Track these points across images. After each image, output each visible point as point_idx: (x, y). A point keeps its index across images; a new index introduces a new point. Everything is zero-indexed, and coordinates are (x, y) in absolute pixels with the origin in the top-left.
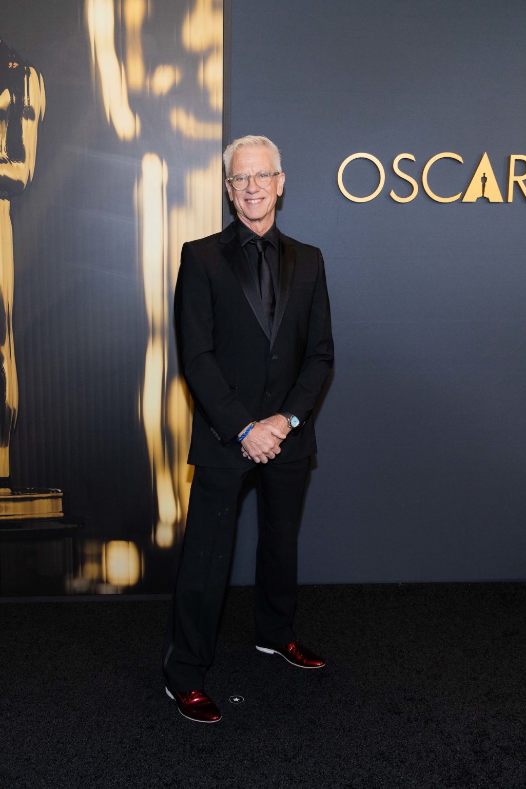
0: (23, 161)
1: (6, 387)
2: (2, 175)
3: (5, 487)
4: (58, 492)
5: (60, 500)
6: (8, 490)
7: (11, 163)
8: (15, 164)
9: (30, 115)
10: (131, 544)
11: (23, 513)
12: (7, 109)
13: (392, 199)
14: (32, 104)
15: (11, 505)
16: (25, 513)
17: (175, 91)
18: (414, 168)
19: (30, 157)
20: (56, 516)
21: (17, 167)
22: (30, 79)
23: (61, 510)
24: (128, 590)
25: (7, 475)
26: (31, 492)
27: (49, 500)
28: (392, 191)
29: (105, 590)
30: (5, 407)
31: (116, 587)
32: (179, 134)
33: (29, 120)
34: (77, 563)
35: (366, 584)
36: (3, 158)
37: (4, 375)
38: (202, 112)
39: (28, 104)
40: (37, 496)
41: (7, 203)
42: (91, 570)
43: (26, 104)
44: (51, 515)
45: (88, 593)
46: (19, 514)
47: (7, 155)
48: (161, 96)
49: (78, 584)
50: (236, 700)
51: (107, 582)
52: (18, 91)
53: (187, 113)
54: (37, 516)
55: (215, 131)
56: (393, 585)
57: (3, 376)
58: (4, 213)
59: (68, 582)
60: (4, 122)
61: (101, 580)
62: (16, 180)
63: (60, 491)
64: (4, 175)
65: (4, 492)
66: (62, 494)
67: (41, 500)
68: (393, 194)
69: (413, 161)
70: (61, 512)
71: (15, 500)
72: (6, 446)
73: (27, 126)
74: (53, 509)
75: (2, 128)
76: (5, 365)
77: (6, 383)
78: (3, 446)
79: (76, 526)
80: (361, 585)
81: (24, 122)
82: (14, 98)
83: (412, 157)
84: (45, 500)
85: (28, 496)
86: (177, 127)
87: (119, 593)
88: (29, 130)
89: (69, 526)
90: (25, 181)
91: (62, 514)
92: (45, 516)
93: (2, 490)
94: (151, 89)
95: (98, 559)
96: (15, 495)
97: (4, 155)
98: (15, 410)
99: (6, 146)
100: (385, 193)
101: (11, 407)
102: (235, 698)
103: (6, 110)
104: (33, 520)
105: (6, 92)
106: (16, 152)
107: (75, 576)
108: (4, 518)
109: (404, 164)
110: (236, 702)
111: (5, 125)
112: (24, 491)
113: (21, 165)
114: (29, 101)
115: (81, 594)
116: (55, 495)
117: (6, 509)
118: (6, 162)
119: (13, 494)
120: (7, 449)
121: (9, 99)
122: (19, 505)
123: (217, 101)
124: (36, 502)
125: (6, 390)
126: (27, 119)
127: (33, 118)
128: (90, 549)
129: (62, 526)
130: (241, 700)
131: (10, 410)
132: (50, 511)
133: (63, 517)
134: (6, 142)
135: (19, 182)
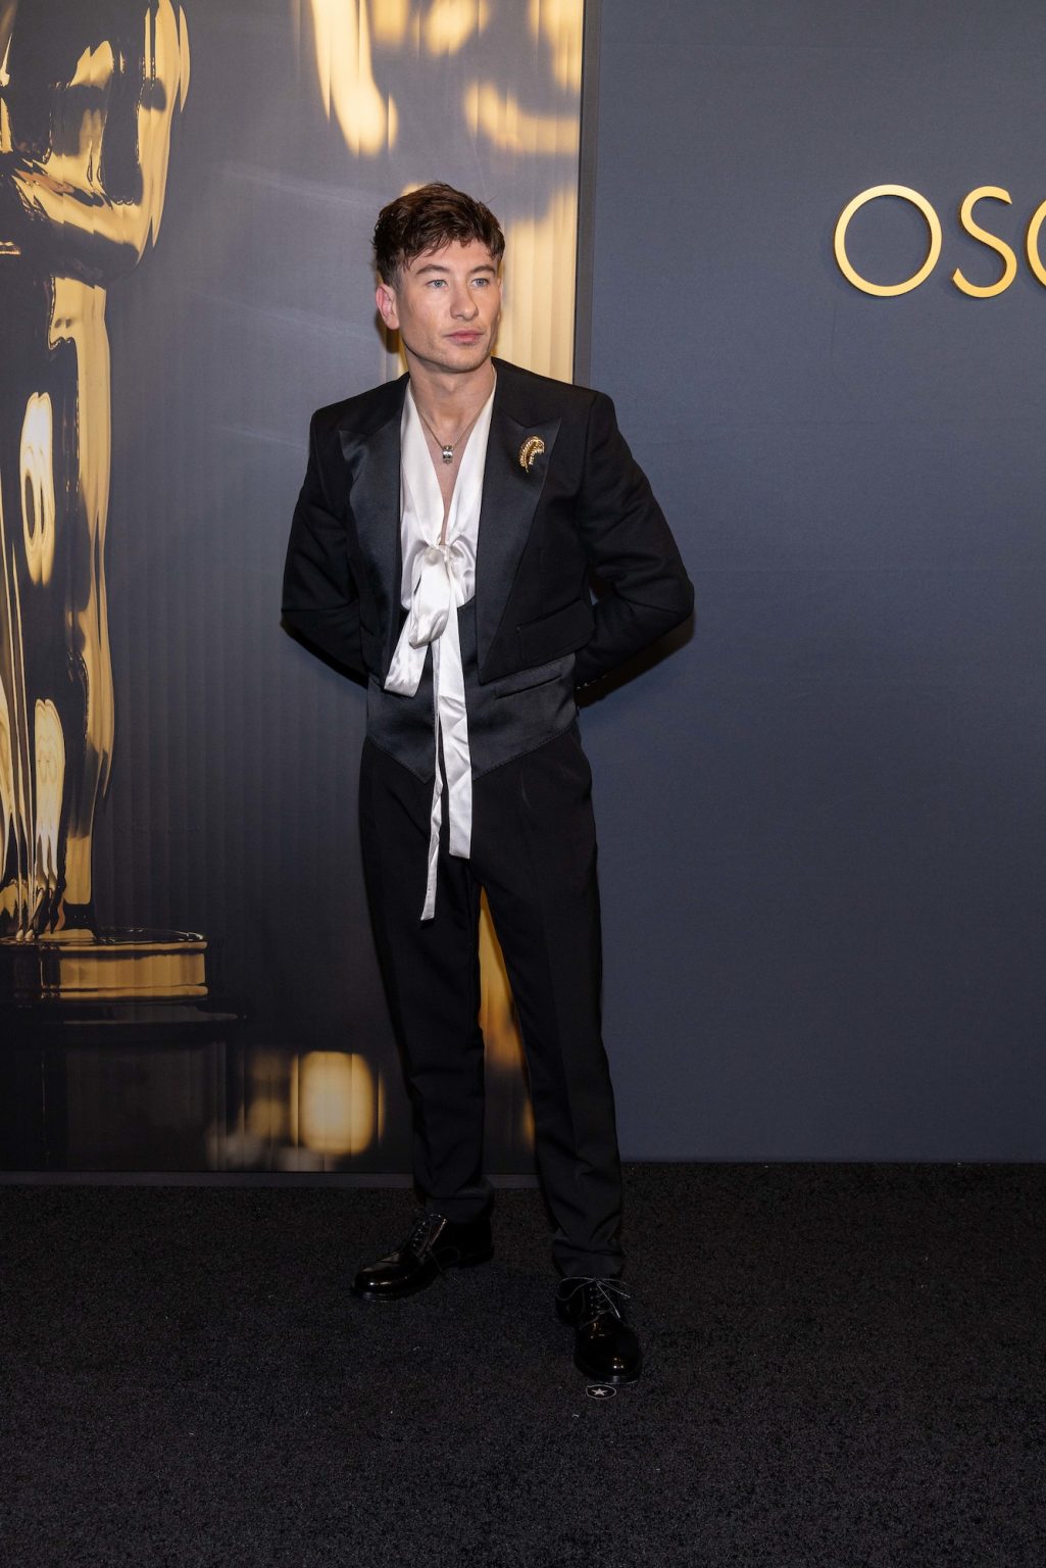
0: (138, 201)
1: (87, 703)
2: (92, 232)
3: (80, 927)
4: (197, 940)
5: (201, 958)
6: (88, 934)
7: (110, 205)
8: (119, 208)
9: (156, 99)
10: (356, 1059)
11: (119, 986)
12: (107, 85)
13: (958, 288)
14: (159, 73)
15: (92, 966)
16: (123, 986)
17: (475, 43)
18: (1009, 220)
19: (152, 193)
20: (191, 993)
21: (125, 213)
22: (158, 19)
23: (203, 980)
24: (347, 1163)
25: (86, 900)
26: (138, 938)
27: (177, 957)
28: (958, 272)
29: (296, 1161)
30: (85, 748)
31: (321, 1157)
32: (483, 141)
33: (152, 110)
34: (234, 1100)
35: (879, 1164)
36: (93, 194)
37: (85, 677)
38: (536, 94)
39: (152, 75)
40: (150, 947)
41: (99, 294)
42: (265, 1116)
43: (148, 74)
44: (179, 992)
45: (258, 1168)
46: (109, 986)
47: (103, 187)
48: (445, 56)
49: (237, 1147)
50: (600, 1392)
51: (302, 1144)
52: (131, 46)
53: (503, 94)
54: (148, 993)
55: (563, 136)
56: (944, 1165)
57: (81, 679)
58: (93, 317)
59: (214, 1144)
60: (97, 114)
61: (287, 1140)
62: (122, 242)
63: (201, 937)
64: (95, 232)
65: (78, 937)
66: (204, 945)
67: (159, 957)
68: (959, 279)
69: (1008, 203)
70: (201, 985)
71: (101, 956)
72: (85, 834)
73: (149, 123)
74: (184, 977)
75: (94, 126)
76: (87, 654)
77: (87, 695)
78: (78, 834)
79: (234, 1016)
80: (870, 1165)
81: (142, 113)
82: (122, 60)
83: (1003, 195)
84: (169, 957)
85: (131, 947)
86: (479, 125)
87: (326, 1170)
88: (153, 130)
89: (221, 1017)
90: (139, 244)
91: (204, 990)
92: (167, 993)
93: (73, 934)
94: (423, 40)
95: (283, 1091)
96: (103, 944)
97: (96, 187)
98: (105, 755)
99: (101, 167)
100: (942, 274)
101: (98, 748)
102: (597, 1389)
103: (103, 88)
104: (139, 1001)
105: (105, 48)
106: (121, 181)
107: (231, 1128)
108: (77, 995)
109: (987, 211)
110: (599, 1396)
111: (98, 121)
112: (122, 937)
113: (133, 209)
114: (153, 67)
115: (241, 1170)
116: (189, 945)
117: (82, 975)
118: (100, 204)
119: (97, 942)
120: (88, 840)
121: (109, 63)
122: (111, 966)
123: (569, 67)
124: (149, 961)
125: (87, 711)
126: (148, 107)
127: (161, 107)
128: (264, 1069)
129: (204, 1017)
130: (610, 1392)
131: (95, 755)
132: (179, 982)
133: (205, 996)
134: (102, 158)
135: (128, 248)
